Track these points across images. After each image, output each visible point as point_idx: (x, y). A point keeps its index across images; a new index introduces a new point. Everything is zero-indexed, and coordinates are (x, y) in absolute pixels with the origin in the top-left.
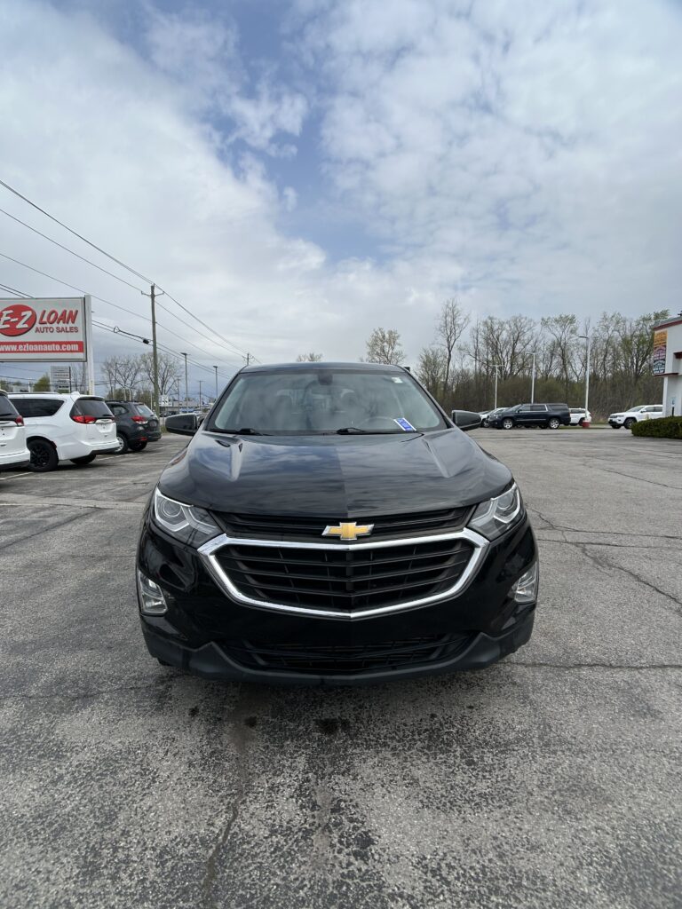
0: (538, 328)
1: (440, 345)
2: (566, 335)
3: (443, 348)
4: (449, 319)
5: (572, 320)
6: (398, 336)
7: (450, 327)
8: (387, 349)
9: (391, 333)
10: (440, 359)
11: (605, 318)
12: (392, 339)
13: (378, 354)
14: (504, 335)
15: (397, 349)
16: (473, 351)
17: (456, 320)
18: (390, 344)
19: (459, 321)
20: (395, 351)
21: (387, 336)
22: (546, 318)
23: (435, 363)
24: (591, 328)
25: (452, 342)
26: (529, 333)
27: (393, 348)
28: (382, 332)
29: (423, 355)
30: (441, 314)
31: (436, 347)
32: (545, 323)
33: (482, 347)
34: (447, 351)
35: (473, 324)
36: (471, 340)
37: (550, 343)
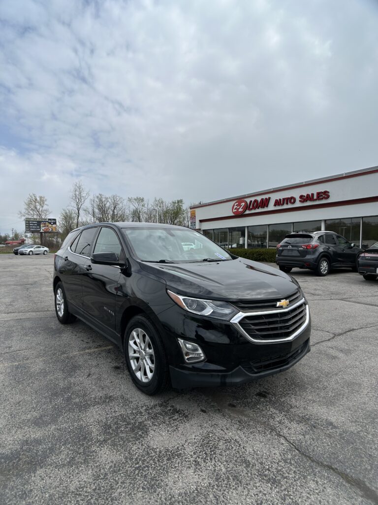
0: (125, 202)
1: (73, 207)
2: (140, 207)
3: (75, 209)
4: (77, 193)
5: (142, 200)
6: (46, 200)
7: (78, 199)
8: (38, 207)
9: (41, 198)
10: (74, 215)
11: (156, 201)
12: (42, 201)
13: (32, 210)
14: (108, 205)
15: (45, 207)
16: (91, 212)
17: (82, 194)
18: (40, 205)
19: (84, 194)
20: (44, 208)
21: (38, 199)
22: (130, 198)
23: (71, 218)
24: (150, 204)
25: (80, 206)
26: (121, 205)
27: (42, 207)
28: (34, 196)
29: (63, 212)
30: (73, 189)
31: (70, 208)
32: (130, 200)
33: (97, 211)
34: (77, 211)
35: (91, 197)
36: (90, 205)
37: (132, 210)
